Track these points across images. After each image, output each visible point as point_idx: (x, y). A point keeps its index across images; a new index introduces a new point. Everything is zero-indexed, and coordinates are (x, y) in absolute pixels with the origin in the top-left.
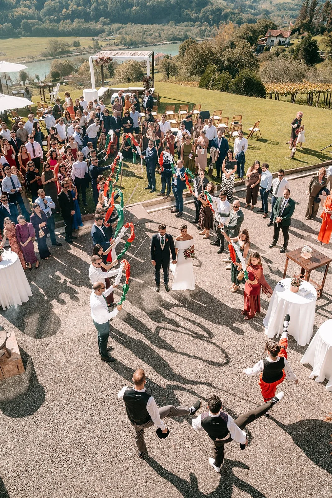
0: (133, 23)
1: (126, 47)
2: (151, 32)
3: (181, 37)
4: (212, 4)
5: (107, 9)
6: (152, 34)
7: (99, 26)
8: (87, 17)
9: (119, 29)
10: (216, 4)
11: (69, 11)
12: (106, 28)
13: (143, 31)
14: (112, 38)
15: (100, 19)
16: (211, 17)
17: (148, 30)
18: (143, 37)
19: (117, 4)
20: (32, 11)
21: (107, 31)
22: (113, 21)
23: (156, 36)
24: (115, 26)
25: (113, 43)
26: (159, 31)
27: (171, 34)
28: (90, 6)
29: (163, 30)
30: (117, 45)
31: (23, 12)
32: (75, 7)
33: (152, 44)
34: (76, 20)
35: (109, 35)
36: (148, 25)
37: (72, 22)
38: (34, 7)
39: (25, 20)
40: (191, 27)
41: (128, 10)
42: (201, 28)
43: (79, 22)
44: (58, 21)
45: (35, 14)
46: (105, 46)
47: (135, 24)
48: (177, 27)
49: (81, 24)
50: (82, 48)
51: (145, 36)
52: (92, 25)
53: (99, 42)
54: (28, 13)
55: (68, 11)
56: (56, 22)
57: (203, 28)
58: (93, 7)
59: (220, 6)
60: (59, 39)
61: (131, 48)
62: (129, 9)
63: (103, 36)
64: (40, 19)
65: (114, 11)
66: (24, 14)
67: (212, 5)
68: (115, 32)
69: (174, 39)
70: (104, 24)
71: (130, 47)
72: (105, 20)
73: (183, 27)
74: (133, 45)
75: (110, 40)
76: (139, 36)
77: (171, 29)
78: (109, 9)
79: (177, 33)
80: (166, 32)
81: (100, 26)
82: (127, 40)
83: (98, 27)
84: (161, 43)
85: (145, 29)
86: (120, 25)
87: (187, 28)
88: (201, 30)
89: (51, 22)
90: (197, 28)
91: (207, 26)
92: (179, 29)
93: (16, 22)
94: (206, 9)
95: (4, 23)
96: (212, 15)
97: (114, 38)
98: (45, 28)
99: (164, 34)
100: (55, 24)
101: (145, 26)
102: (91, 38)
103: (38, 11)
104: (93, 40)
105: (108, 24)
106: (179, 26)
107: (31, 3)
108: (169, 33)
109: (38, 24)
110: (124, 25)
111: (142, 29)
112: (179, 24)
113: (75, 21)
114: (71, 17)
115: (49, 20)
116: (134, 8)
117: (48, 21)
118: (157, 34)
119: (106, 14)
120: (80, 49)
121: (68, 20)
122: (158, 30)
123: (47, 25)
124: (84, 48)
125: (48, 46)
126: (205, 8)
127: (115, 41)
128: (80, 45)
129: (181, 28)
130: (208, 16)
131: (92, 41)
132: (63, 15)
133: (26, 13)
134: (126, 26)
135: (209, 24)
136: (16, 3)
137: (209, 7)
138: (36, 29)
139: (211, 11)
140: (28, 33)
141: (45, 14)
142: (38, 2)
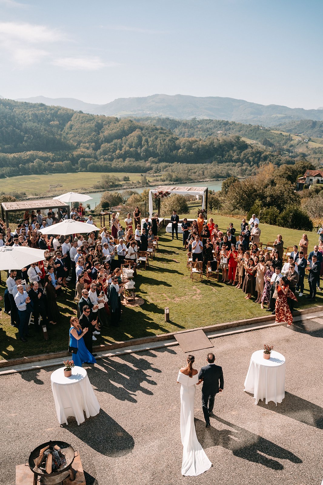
0: (179, 163)
1: (172, 183)
2: (195, 171)
3: (223, 175)
4: (252, 148)
5: (156, 150)
6: (196, 172)
7: (148, 164)
8: (137, 157)
9: (166, 167)
10: (256, 148)
11: (122, 152)
12: (154, 166)
14: (159, 175)
15: (150, 159)
16: (251, 158)
17: (193, 168)
18: (187, 175)
19: (165, 147)
20: (90, 151)
21: (155, 169)
22: (160, 161)
23: (199, 174)
24: (163, 164)
25: (160, 179)
26: (202, 170)
27: (214, 173)
28: (141, 148)
29: (206, 168)
30: (163, 181)
31: (82, 152)
32: (128, 148)
33: (196, 181)
34: (128, 159)
35: (156, 172)
36: (193, 165)
37: (124, 160)
38: (92, 148)
39: (82, 158)
40: (233, 166)
41: (174, 152)
42: (242, 167)
43: (130, 161)
44: (111, 160)
45: (92, 153)
46: (152, 181)
47: (181, 163)
48: (220, 167)
49: (132, 162)
50: (131, 182)
51: (190, 174)
52: (141, 163)
53: (147, 178)
54: (86, 153)
55: (121, 152)
56: (109, 161)
57: (244, 168)
58: (143, 148)
59: (259, 149)
60: (111, 174)
61: (176, 184)
62: (176, 151)
63: (151, 173)
64: (96, 158)
65: (162, 152)
66: (82, 153)
67: (252, 149)
68: (162, 170)
69: (217, 177)
70: (153, 162)
71: (175, 183)
72: (154, 159)
73: (226, 166)
74: (179, 181)
75: (157, 176)
76: (184, 174)
77: (212, 168)
78: (157, 150)
79: (219, 172)
80: (209, 170)
81: (149, 164)
82: (172, 176)
83: (147, 165)
84: (204, 180)
85: (190, 168)
86: (167, 164)
87: (228, 167)
88: (242, 170)
89: (105, 160)
90: (238, 167)
91: (248, 166)
93: (74, 161)
94: (246, 152)
95: (64, 161)
96: (252, 157)
97: (161, 175)
98: (100, 165)
99: (207, 172)
100: (108, 162)
101: (190, 166)
102: (140, 174)
103: (95, 151)
104: (142, 175)
105: (156, 163)
106: (222, 166)
107: (90, 145)
108: (212, 172)
109: (94, 162)
110: (170, 164)
111: (187, 168)
112: (221, 164)
113: (126, 159)
114: (123, 157)
115: (103, 158)
116: (180, 150)
117: (102, 159)
118: (201, 172)
119: (154, 155)
120: (129, 183)
121: (120, 159)
122: (202, 169)
123: (101, 163)
124: (133, 182)
125: (101, 180)
126: (245, 151)
127: (162, 177)
128: (130, 180)
129: (224, 167)
130: (248, 158)
131: (141, 177)
132: (117, 154)
133: (84, 152)
134: (172, 164)
135: (250, 164)
136: (77, 145)
137: (249, 150)
138: (91, 166)
139: (251, 153)
140: (84, 169)
141: (100, 154)
142: (96, 144)
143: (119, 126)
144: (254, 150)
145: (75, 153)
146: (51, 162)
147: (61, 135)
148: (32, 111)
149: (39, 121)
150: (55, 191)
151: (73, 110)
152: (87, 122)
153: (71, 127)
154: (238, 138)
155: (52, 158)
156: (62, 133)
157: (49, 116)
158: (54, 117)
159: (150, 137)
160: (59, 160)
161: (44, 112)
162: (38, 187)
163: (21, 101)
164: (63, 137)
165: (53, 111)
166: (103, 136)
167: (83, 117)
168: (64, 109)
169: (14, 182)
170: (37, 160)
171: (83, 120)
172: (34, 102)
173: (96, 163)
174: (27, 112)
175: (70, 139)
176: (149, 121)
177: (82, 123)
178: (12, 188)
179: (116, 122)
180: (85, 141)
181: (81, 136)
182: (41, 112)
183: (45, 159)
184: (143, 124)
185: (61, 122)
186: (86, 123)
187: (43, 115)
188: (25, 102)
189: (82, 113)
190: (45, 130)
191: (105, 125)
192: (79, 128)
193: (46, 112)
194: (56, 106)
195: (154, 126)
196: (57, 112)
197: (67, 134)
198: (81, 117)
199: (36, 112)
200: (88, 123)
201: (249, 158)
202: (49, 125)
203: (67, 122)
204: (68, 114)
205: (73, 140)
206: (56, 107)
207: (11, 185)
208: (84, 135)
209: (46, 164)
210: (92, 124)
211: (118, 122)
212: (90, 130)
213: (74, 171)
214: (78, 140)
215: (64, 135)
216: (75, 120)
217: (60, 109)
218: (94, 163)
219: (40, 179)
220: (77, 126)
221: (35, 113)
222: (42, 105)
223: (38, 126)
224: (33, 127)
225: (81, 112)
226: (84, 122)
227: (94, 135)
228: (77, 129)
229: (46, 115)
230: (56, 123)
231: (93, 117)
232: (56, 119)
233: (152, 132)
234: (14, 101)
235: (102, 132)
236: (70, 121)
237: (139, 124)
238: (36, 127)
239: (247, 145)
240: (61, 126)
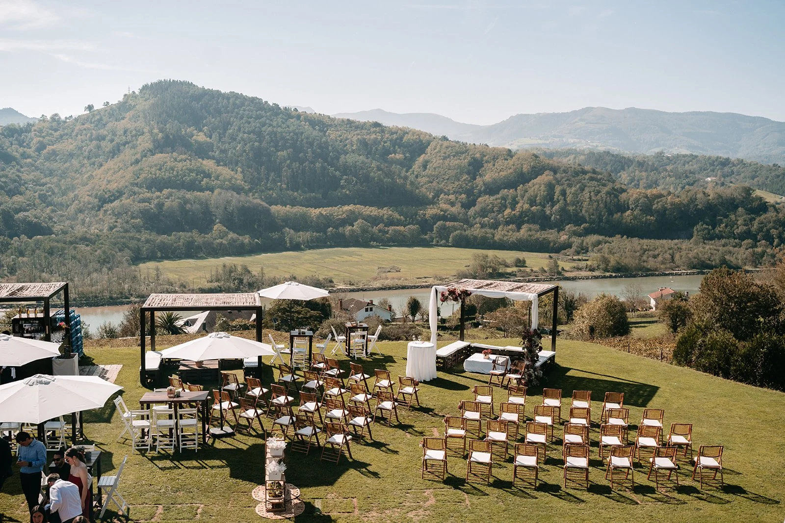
0: (625, 236)
1: (608, 274)
2: (656, 252)
3: (713, 263)
4: (777, 210)
5: (581, 210)
7: (563, 237)
8: (545, 223)
9: (599, 243)
11: (517, 212)
12: (576, 241)
13: (641, 249)
14: (584, 258)
15: (568, 227)
16: (774, 232)
17: (651, 248)
18: (640, 260)
19: (598, 205)
20: (455, 210)
21: (577, 247)
22: (587, 232)
23: (664, 258)
24: (594, 238)
25: (585, 265)
26: (671, 251)
27: (695, 258)
28: (552, 206)
29: (680, 249)
30: (592, 270)
31: (441, 211)
32: (526, 206)
33: (657, 273)
34: (525, 227)
35: (578, 253)
36: (652, 241)
37: (519, 228)
38: (460, 204)
39: (441, 222)
40: (735, 247)
41: (617, 216)
42: (756, 249)
43: (530, 230)
44: (495, 226)
45: (460, 213)
46: (570, 270)
47: (628, 238)
48: (708, 247)
49: (533, 232)
50: (528, 270)
51: (645, 258)
52: (551, 235)
53: (560, 263)
54: (448, 212)
55: (513, 212)
56: (490, 228)
57: (759, 250)
58: (556, 207)
60: (491, 253)
61: (616, 277)
62: (619, 214)
63: (568, 254)
64: (466, 221)
65: (593, 215)
66: (442, 213)
67: (778, 212)
68: (590, 249)
69: (700, 266)
70: (574, 234)
71: (614, 275)
72: (575, 228)
73: (720, 246)
74: (622, 271)
75: (579, 260)
76: (633, 257)
77: (692, 248)
78: (583, 212)
79: (706, 256)
80: (684, 253)
81: (566, 237)
82: (609, 261)
83: (562, 239)
84: (674, 272)
85: (645, 247)
86: (601, 238)
87: (726, 248)
88: (754, 254)
89: (483, 226)
90: (747, 249)
91: (766, 246)
92: (710, 249)
93: (426, 225)
94: (765, 219)
95: (409, 224)
96: (777, 229)
97: (587, 258)
98: (472, 235)
99: (681, 256)
100: (488, 230)
101: (646, 242)
102: (547, 255)
103: (465, 209)
104: (551, 257)
105: (580, 235)
106: (712, 245)
107: (457, 198)
108: (690, 256)
109: (462, 228)
110: (607, 238)
111: (639, 248)
112: (711, 242)
113: (523, 226)
114: (518, 222)
115: (480, 223)
116: (629, 212)
117: (478, 225)
118: (668, 256)
119: (577, 219)
120: (524, 272)
121: (511, 225)
122: (669, 249)
123: (476, 231)
124: (532, 270)
125: (471, 263)
126: (762, 217)
127: (589, 263)
128: (526, 265)
129: (715, 247)
130: (768, 231)
131: (548, 261)
132: (506, 217)
133: (445, 211)
135: (771, 243)
136: (434, 197)
137: (771, 215)
138: (457, 235)
139: (774, 222)
140: (443, 241)
141: (475, 214)
142: (468, 197)
143: (514, 165)
144: (780, 215)
145: (431, 211)
146: (385, 226)
147: (406, 178)
148: (358, 135)
149: (369, 153)
150: (387, 278)
151: (430, 135)
152: (454, 156)
153: (425, 167)
154: (748, 191)
155: (387, 219)
156: (408, 174)
157: (388, 144)
158: (397, 147)
159: (570, 186)
160: (399, 223)
161: (379, 137)
162: (356, 270)
163: (341, 117)
164: (408, 182)
165: (395, 136)
166: (481, 183)
167: (447, 147)
168: (414, 133)
169: (316, 259)
170: (360, 221)
171: (448, 153)
172: (362, 120)
173: (465, 231)
174: (349, 137)
175: (422, 186)
176: (572, 157)
177: (445, 158)
178: (311, 269)
179: (509, 157)
180: (449, 190)
181: (443, 181)
182: (373, 136)
183: (375, 221)
184: (560, 162)
185: (407, 155)
186: (452, 157)
187: (376, 142)
188: (348, 120)
189: (448, 140)
190: (379, 169)
191: (487, 162)
192: (439, 167)
193: (382, 138)
194: (400, 126)
195: (579, 165)
196: (401, 138)
197: (417, 177)
198: (444, 147)
199: (365, 136)
200: (456, 158)
201: (771, 231)
202: (386, 161)
203: (419, 155)
204: (421, 141)
205: (426, 188)
206: (400, 129)
207: (310, 263)
208: (448, 179)
209: (375, 229)
210: (464, 159)
211: (512, 157)
212: (459, 171)
213: (427, 244)
214: (436, 188)
215: (412, 178)
216: (433, 152)
217: (407, 133)
218: (463, 232)
219: (361, 256)
220: (436, 162)
221: (365, 139)
222: (376, 125)
223: (366, 160)
224: (357, 163)
225: (445, 138)
226: (449, 156)
227: (465, 180)
228: (435, 168)
229: (382, 143)
230: (399, 156)
231: (466, 147)
232: (399, 150)
233: (574, 177)
234: (329, 117)
235: (481, 175)
236: (424, 153)
237: (551, 162)
238: (363, 162)
239: (766, 206)
240: (408, 164)
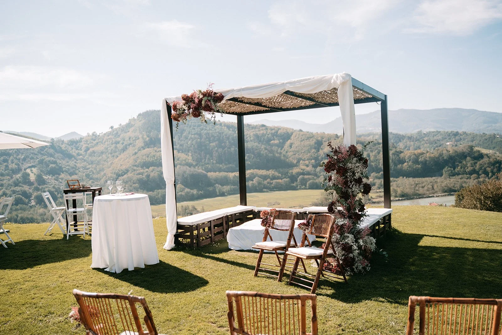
0: (405, 177)
1: (397, 199)
2: (423, 185)
3: (456, 189)
4: (489, 157)
5: (379, 165)
6: (425, 186)
10: (494, 157)
12: (377, 181)
13: (414, 184)
15: (372, 174)
16: (489, 169)
17: (420, 183)
18: (414, 189)
20: (309, 169)
21: (378, 185)
23: (428, 188)
26: (431, 184)
27: (445, 186)
29: (436, 182)
33: (425, 196)
36: (420, 179)
38: (311, 166)
39: (302, 176)
40: (467, 179)
41: (399, 166)
42: (479, 180)
45: (311, 171)
46: (375, 198)
47: (406, 178)
48: (452, 180)
51: (417, 188)
54: (305, 170)
57: (481, 180)
59: (498, 158)
61: (402, 200)
62: (401, 165)
64: (316, 175)
66: (302, 171)
69: (449, 191)
70: (376, 178)
71: (400, 199)
72: (377, 174)
73: (459, 179)
74: (405, 197)
76: (410, 188)
77: (443, 181)
79: (452, 185)
80: (439, 184)
82: (397, 191)
84: (435, 195)
85: (417, 182)
87: (462, 180)
88: (479, 182)
90: (474, 180)
91: (485, 178)
92: (454, 181)
93: (293, 178)
94: (483, 162)
95: (284, 178)
96: (490, 167)
98: (319, 182)
99: (438, 186)
101: (417, 180)
103: (314, 168)
105: (379, 178)
106: (454, 179)
107: (309, 162)
108: (443, 185)
109: (313, 178)
110: (395, 179)
111: (413, 183)
112: (453, 177)
115: (323, 175)
116: (406, 164)
118: (430, 187)
119: (377, 170)
122: (431, 182)
123: (321, 180)
125: (320, 197)
126: (481, 161)
129: (456, 180)
130: (485, 169)
133: (304, 170)
134: (397, 179)
135: (488, 176)
136: (297, 163)
137: (486, 160)
138: (311, 183)
139: (488, 163)
140: (303, 187)
141: (320, 171)
142: (316, 161)
143: (340, 142)
144: (491, 160)
145: (295, 171)
146: (271, 180)
147: (281, 153)
148: (253, 132)
149: (260, 141)
151: (293, 129)
152: (306, 140)
153: (291, 146)
154: (471, 148)
155: (272, 176)
156: (282, 151)
157: (270, 135)
158: (275, 137)
159: (372, 151)
160: (278, 178)
161: (265, 132)
164: (282, 155)
165: (273, 131)
166: (323, 153)
167: (302, 135)
168: (284, 128)
170: (257, 178)
171: (303, 138)
172: (255, 124)
173: (315, 180)
174: (249, 133)
175: (290, 157)
176: (371, 137)
177: (302, 141)
179: (337, 138)
180: (305, 158)
181: (301, 154)
182: (262, 132)
183: (265, 177)
184: (365, 139)
185: (281, 141)
186: (305, 140)
187: (263, 135)
188: (248, 124)
189: (302, 131)
190: (266, 149)
191: (325, 141)
192: (299, 146)
193: (267, 133)
194: (276, 126)
195: (376, 140)
196: (277, 132)
197: (287, 152)
198: (300, 135)
199: (257, 132)
200: (307, 141)
201: (487, 169)
202: (269, 145)
203: (287, 141)
204: (288, 133)
205: (292, 158)
206: (276, 127)
207: (231, 203)
208: (304, 152)
209: (265, 182)
210: (312, 141)
211: (338, 138)
212: (310, 147)
213: (294, 189)
214: (298, 158)
215: (284, 153)
216: (295, 138)
217: (280, 129)
218: (314, 181)
219: (258, 197)
220: (297, 143)
221: (257, 134)
222: (263, 126)
223: (258, 145)
224: (254, 147)
225: (301, 131)
226: (304, 140)
227: (313, 152)
228: (296, 147)
229: (267, 135)
230: (276, 142)
231: (312, 134)
232: (276, 138)
233: (373, 146)
235: (322, 149)
236: (290, 139)
237: (360, 139)
238: (257, 146)
239: (482, 155)
240: (281, 146)
